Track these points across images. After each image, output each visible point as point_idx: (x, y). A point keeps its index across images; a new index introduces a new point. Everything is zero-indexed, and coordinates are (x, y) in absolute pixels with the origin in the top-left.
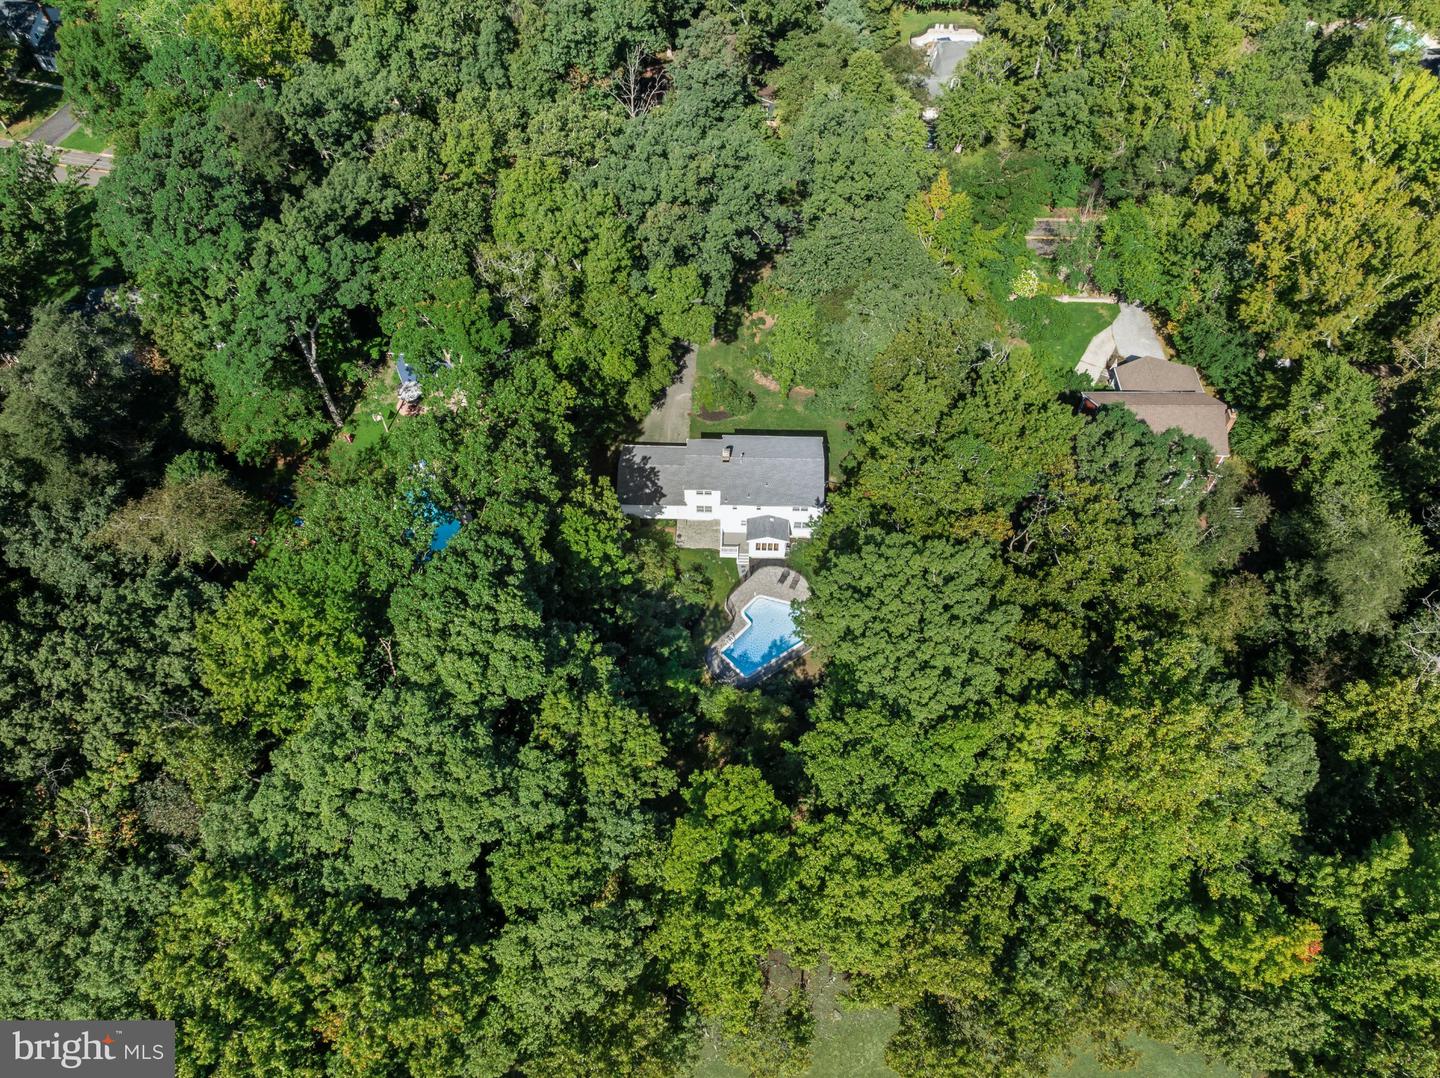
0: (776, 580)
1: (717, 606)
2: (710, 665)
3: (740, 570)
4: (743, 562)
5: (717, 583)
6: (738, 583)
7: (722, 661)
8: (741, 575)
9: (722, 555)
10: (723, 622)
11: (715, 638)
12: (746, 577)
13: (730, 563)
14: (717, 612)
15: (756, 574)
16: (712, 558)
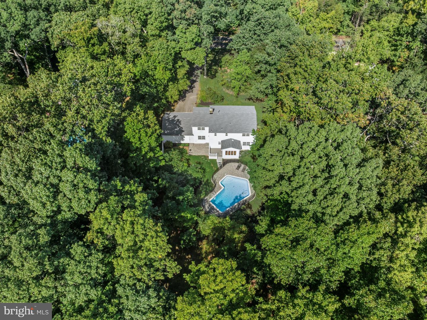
0: (235, 168)
1: (208, 180)
2: (204, 207)
3: (218, 164)
4: (219, 161)
5: (208, 170)
6: (218, 170)
7: (210, 205)
8: (219, 166)
9: (210, 158)
10: (211, 187)
11: (206, 194)
12: (221, 167)
13: (214, 161)
14: (207, 183)
15: (226, 166)
16: (206, 159)
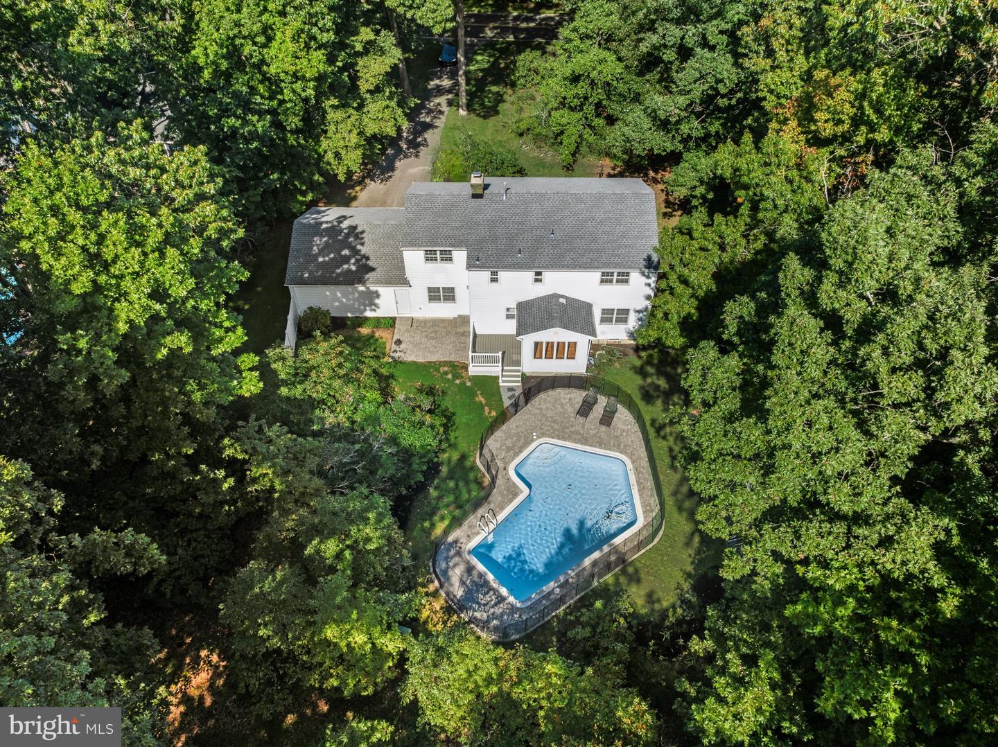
0: (571, 411)
2: (444, 577)
3: (505, 396)
4: (509, 382)
5: (461, 419)
6: (503, 417)
7: (470, 569)
8: (507, 403)
9: (474, 370)
10: (473, 489)
12: (516, 406)
13: (488, 384)
15: (536, 402)
16: (456, 376)
